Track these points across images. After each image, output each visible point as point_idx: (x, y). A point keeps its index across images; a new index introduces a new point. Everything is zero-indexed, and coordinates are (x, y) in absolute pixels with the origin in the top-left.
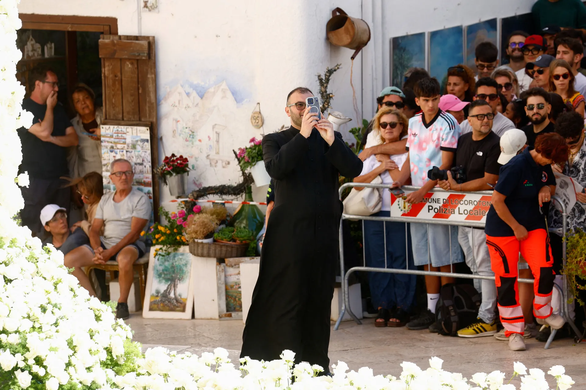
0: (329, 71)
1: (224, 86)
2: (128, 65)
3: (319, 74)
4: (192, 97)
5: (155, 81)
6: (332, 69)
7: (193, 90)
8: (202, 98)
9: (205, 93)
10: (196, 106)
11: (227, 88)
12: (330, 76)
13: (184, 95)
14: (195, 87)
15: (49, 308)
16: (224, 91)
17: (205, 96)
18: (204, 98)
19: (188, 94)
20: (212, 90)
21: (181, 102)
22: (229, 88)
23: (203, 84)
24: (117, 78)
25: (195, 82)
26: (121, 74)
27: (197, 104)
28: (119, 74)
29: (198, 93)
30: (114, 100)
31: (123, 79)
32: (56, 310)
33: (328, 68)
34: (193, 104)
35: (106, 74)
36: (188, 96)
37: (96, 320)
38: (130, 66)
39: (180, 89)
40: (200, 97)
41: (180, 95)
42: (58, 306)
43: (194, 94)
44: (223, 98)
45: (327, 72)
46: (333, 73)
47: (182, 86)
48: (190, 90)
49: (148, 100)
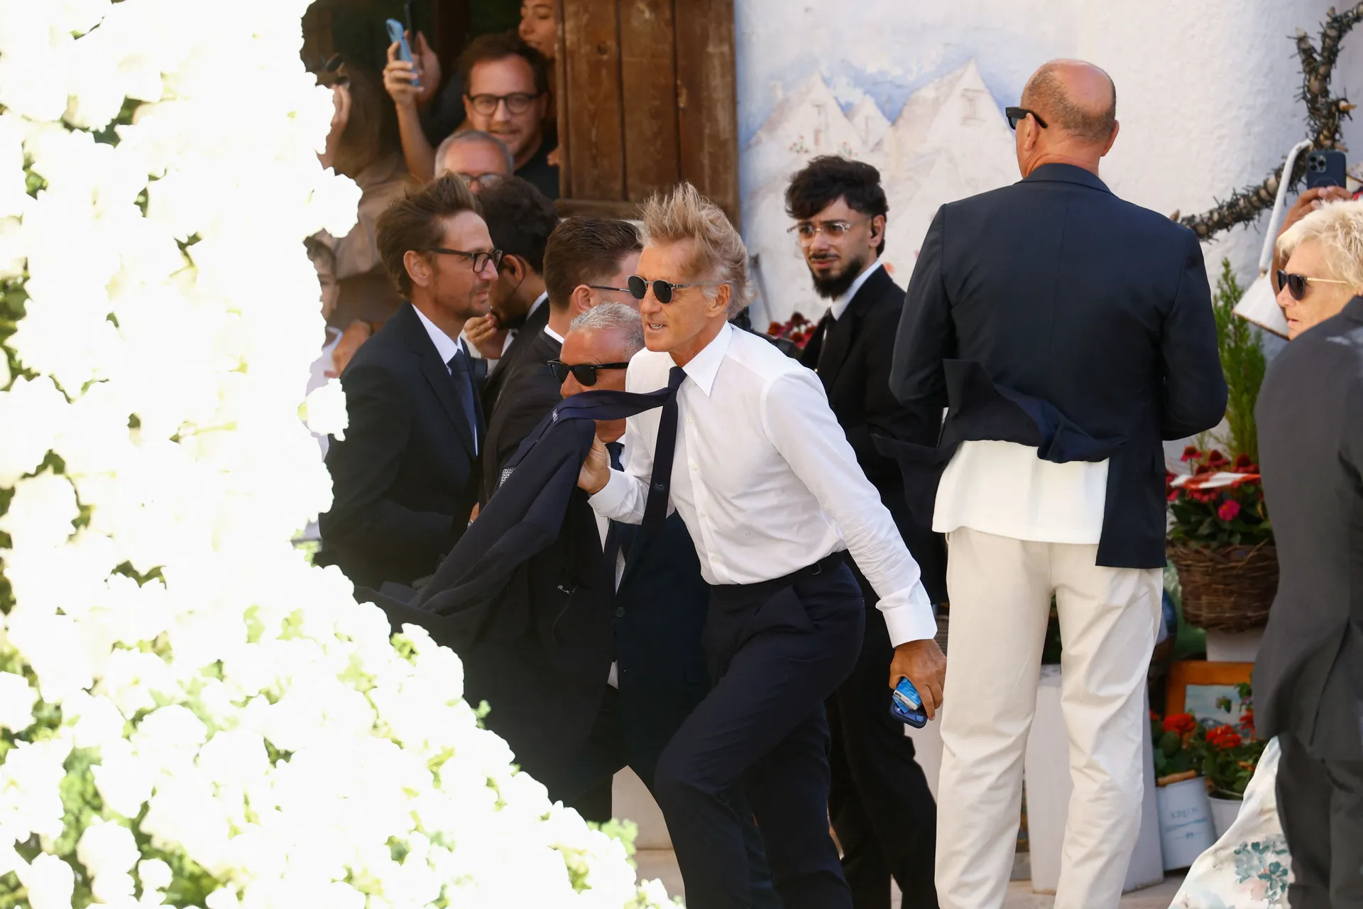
0: (1335, 20)
1: (970, 79)
2: (643, 12)
3: (1301, 34)
4: (859, 120)
5: (731, 66)
6: (1346, 15)
7: (865, 93)
8: (894, 122)
9: (905, 104)
10: (872, 151)
11: (981, 86)
12: (1340, 37)
13: (835, 111)
14: (871, 86)
15: (418, 848)
16: (969, 97)
17: (905, 114)
18: (901, 122)
19: (847, 110)
20: (928, 93)
21: (822, 137)
22: (989, 88)
23: (896, 72)
24: (605, 57)
25: (871, 69)
26: (619, 44)
27: (878, 144)
28: (611, 43)
29: (881, 107)
30: (594, 132)
31: (625, 59)
32: (439, 852)
33: (1333, 9)
34: (865, 142)
35: (568, 43)
36: (846, 116)
37: (574, 884)
38: (647, 15)
39: (820, 93)
40: (889, 119)
41: (819, 113)
42: (446, 839)
43: (868, 108)
44: (966, 119)
45: (1330, 25)
46: (1350, 27)
47: (827, 82)
48: (853, 95)
49: (707, 131)
